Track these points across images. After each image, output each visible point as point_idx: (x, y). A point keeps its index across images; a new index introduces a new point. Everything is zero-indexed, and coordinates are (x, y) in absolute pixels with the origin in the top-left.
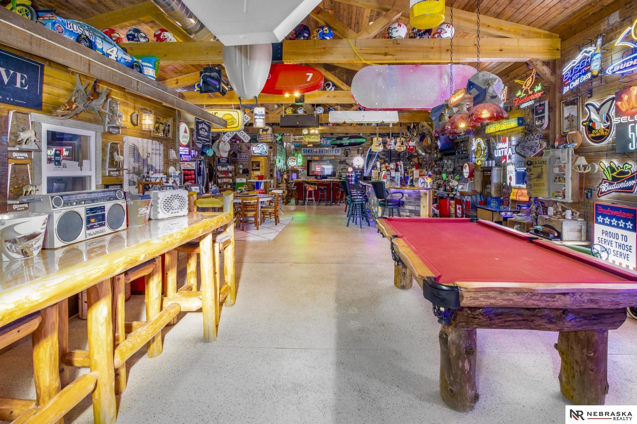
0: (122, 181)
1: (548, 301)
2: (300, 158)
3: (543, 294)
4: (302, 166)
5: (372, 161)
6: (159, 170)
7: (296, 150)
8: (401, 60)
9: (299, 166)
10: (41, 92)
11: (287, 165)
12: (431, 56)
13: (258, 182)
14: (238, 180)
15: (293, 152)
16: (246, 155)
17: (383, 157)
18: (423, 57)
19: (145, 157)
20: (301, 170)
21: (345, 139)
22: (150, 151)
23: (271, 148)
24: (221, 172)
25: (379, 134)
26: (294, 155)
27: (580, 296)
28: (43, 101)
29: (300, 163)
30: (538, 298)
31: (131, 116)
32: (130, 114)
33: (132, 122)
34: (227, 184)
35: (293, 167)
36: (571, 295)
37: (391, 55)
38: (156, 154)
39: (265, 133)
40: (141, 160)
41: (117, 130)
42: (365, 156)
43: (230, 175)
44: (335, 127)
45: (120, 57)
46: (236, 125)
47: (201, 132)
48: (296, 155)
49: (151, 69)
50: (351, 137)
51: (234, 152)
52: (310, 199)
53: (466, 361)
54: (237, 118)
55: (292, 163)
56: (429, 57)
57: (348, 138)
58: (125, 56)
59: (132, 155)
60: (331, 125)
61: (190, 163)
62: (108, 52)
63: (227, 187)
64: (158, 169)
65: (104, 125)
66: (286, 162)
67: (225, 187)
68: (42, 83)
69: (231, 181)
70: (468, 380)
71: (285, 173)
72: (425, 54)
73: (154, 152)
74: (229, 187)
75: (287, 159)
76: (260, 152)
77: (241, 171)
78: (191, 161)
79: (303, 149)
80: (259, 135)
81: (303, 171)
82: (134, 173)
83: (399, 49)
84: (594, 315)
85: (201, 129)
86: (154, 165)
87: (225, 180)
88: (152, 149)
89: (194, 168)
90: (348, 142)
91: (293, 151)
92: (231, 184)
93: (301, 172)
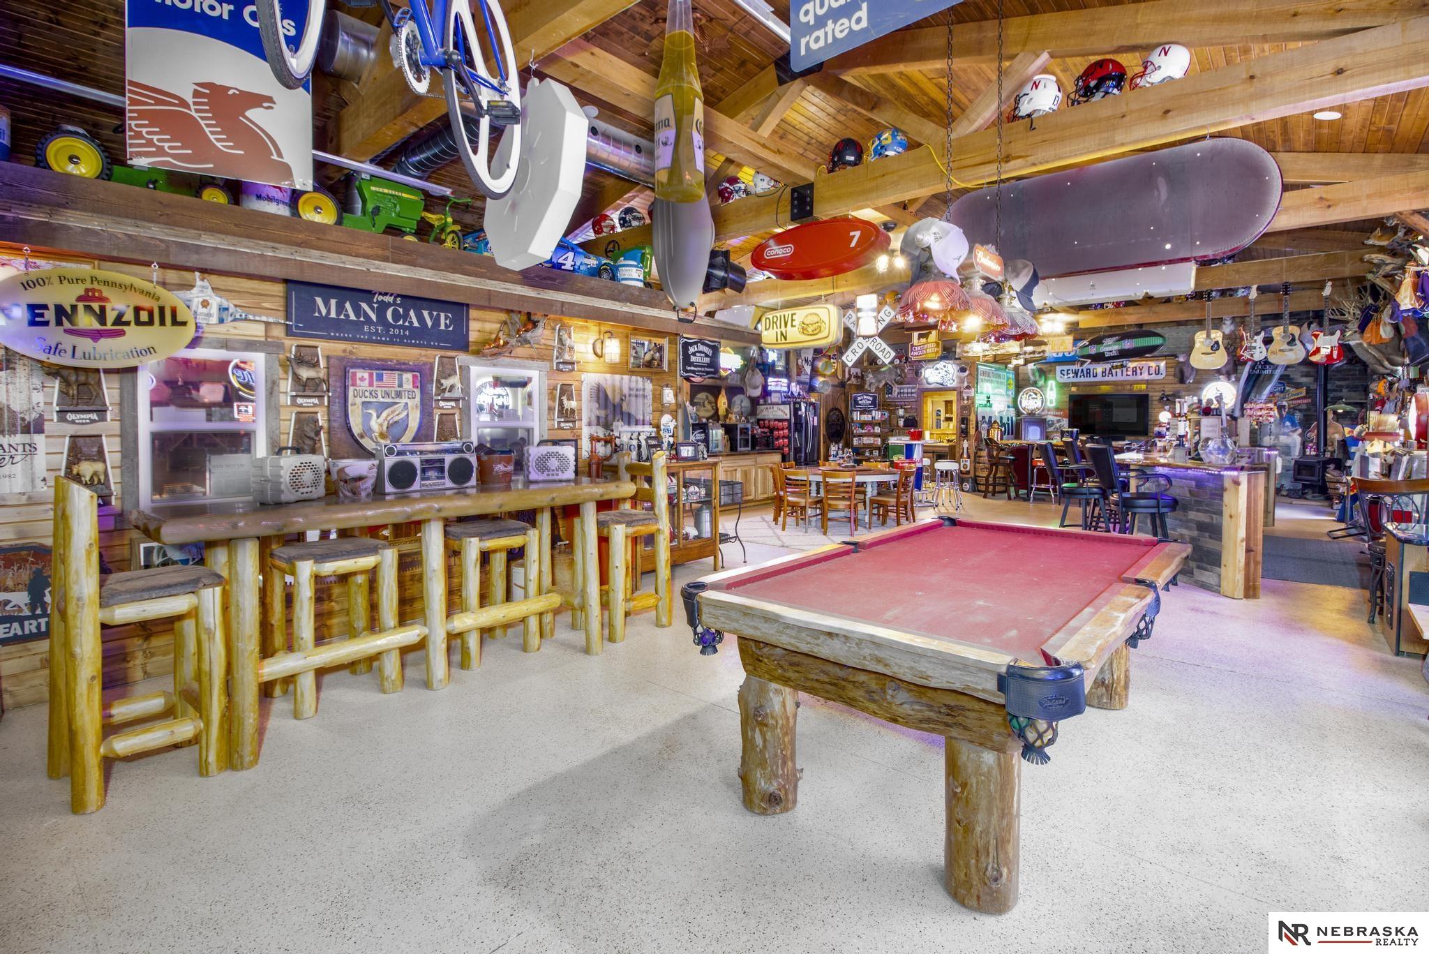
0: (579, 437)
1: (809, 643)
2: (1051, 389)
3: (801, 629)
4: (1057, 409)
5: (1260, 392)
6: (643, 420)
7: (1042, 372)
8: (1047, 162)
9: (1049, 410)
10: (468, 330)
11: (1016, 407)
12: (1119, 137)
13: (911, 445)
14: (893, 440)
15: (1032, 378)
16: (913, 388)
17: (1304, 380)
18: (1100, 145)
19: (617, 400)
20: (1055, 419)
21: (1109, 341)
22: (626, 391)
23: (963, 370)
24: (863, 425)
25: (1291, 315)
26: (1035, 384)
27: (857, 644)
28: (470, 339)
29: (1051, 402)
30: (793, 633)
31: (594, 345)
32: (591, 341)
33: (595, 353)
34: (871, 448)
35: (1031, 414)
36: (843, 639)
37: (1019, 157)
38: (636, 396)
39: (924, 340)
40: (611, 407)
41: (570, 367)
42: (1238, 380)
43: (877, 430)
44: (1121, 309)
45: (578, 264)
46: (824, 334)
47: (693, 359)
48: (1041, 383)
49: (634, 269)
50: (1124, 337)
51: (886, 384)
52: (1043, 486)
53: (757, 731)
54: (827, 321)
55: (1029, 403)
56: (1114, 141)
57: (1115, 338)
58: (586, 261)
59: (595, 399)
60: (1110, 306)
61: (782, 407)
62: (561, 261)
63: (871, 453)
64: (641, 418)
65: (551, 360)
66: (1015, 400)
67: (867, 454)
68: (468, 319)
69: (879, 441)
70: (760, 764)
71: (996, 426)
72: (1105, 135)
73: (633, 392)
74: (876, 453)
75: (1017, 393)
76: (940, 381)
77: (901, 423)
78: (783, 403)
79: (1059, 368)
80: (912, 346)
81: (1059, 421)
82: (598, 424)
83: (1040, 138)
84: (946, 705)
85: (694, 354)
86: (633, 412)
87: (866, 440)
88: (630, 389)
89: (788, 417)
90: (1116, 347)
91: (1034, 374)
92: (879, 449)
93: (1053, 424)
